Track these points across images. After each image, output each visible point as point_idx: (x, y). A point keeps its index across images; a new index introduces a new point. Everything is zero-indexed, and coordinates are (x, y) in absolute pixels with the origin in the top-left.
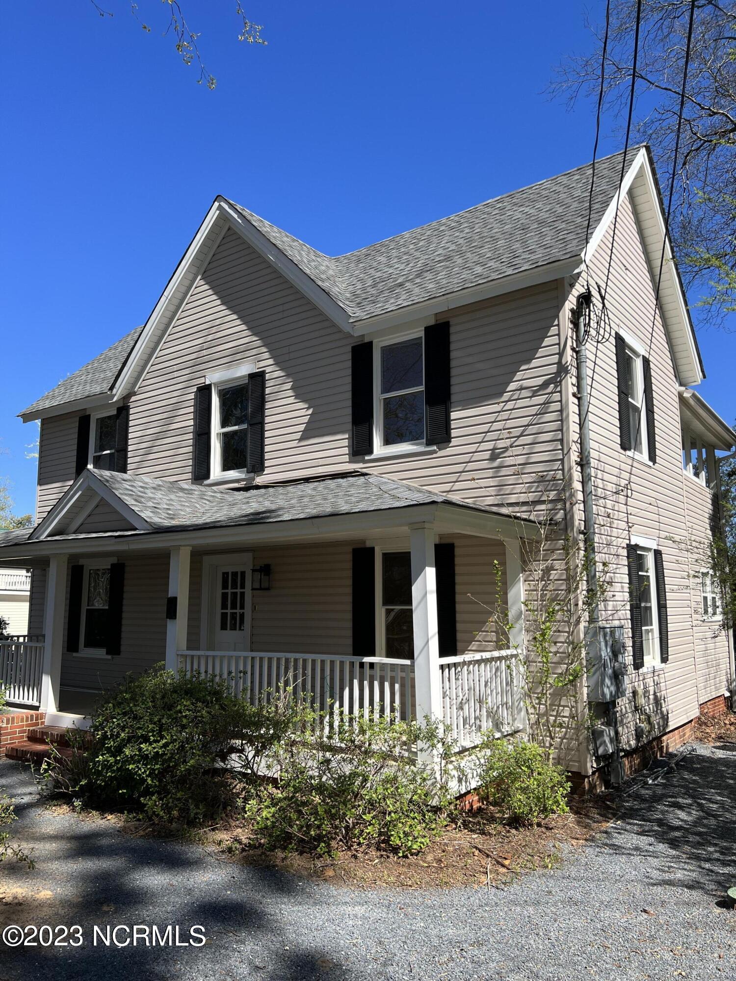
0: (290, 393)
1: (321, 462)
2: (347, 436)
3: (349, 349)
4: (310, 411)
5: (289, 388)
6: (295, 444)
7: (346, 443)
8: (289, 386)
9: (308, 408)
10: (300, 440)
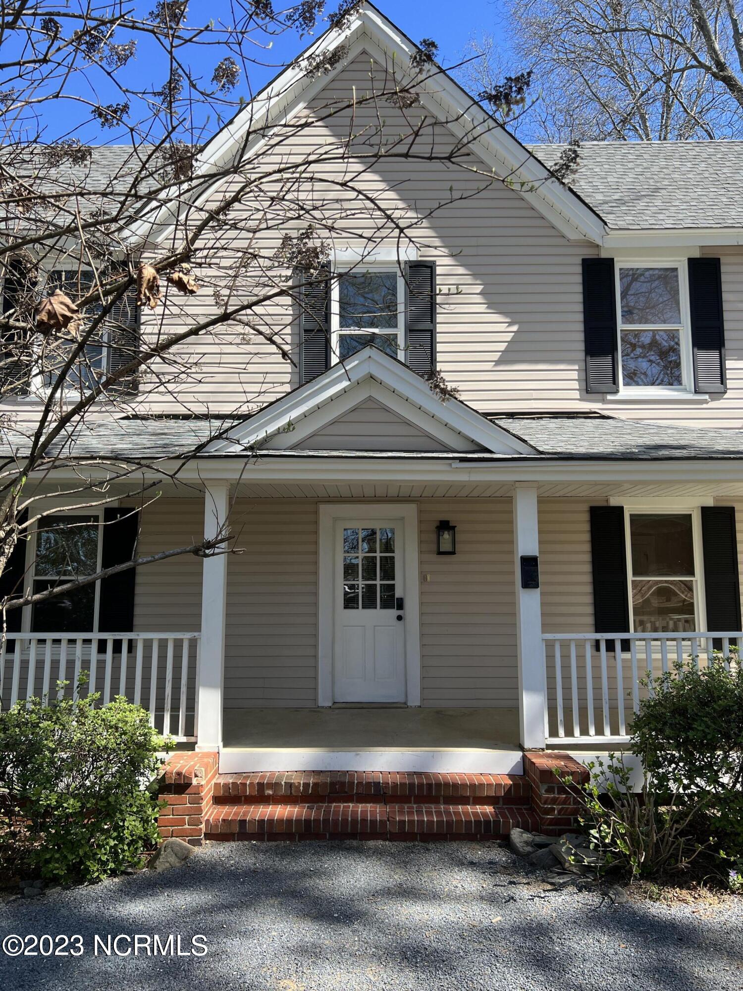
0: (478, 299)
1: (535, 394)
2: (577, 367)
3: (579, 261)
4: (515, 328)
5: (478, 291)
6: (489, 366)
7: (575, 375)
8: (479, 289)
9: (511, 324)
10: (498, 362)
